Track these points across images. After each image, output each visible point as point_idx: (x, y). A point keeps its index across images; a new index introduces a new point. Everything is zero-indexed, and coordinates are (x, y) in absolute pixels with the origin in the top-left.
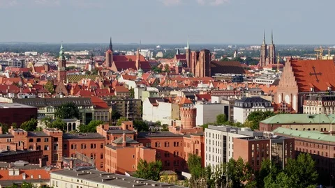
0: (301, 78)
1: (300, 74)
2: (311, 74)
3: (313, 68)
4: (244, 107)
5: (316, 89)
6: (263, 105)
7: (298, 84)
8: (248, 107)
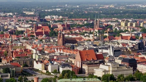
0: (82, 57)
1: (82, 55)
2: (86, 55)
3: (87, 53)
4: (62, 67)
5: (87, 60)
6: (69, 66)
7: (81, 58)
8: (64, 67)
